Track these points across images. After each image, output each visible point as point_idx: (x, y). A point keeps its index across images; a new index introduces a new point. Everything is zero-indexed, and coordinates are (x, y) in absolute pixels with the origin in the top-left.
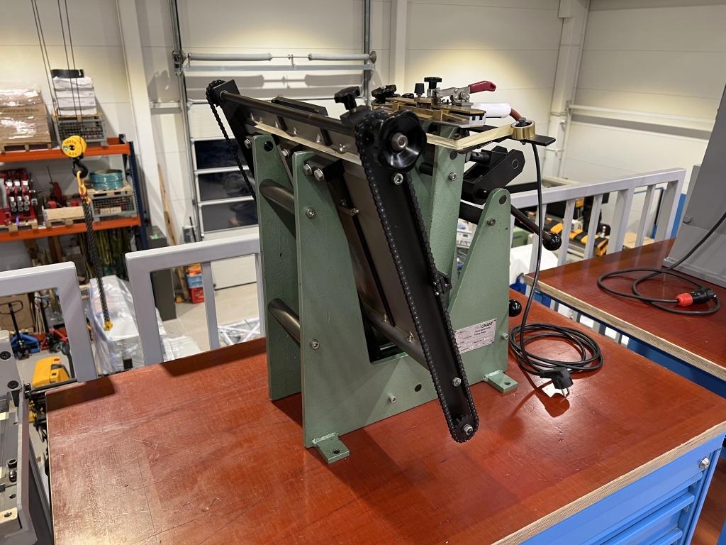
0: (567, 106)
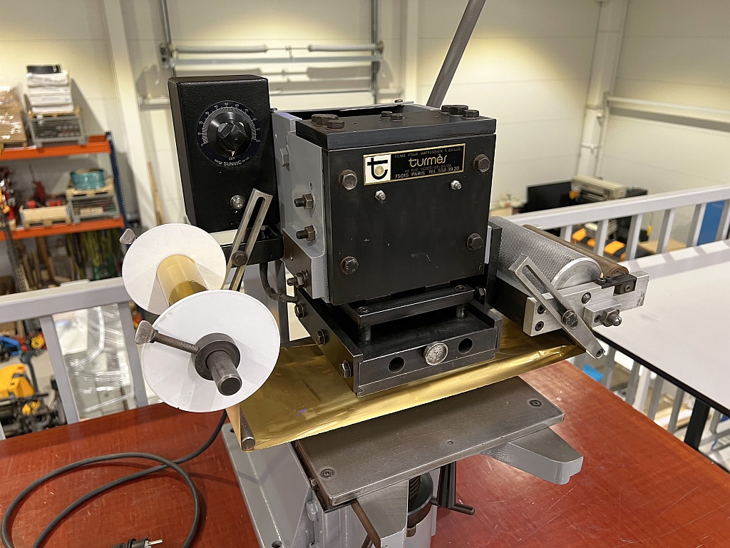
0: (605, 98)
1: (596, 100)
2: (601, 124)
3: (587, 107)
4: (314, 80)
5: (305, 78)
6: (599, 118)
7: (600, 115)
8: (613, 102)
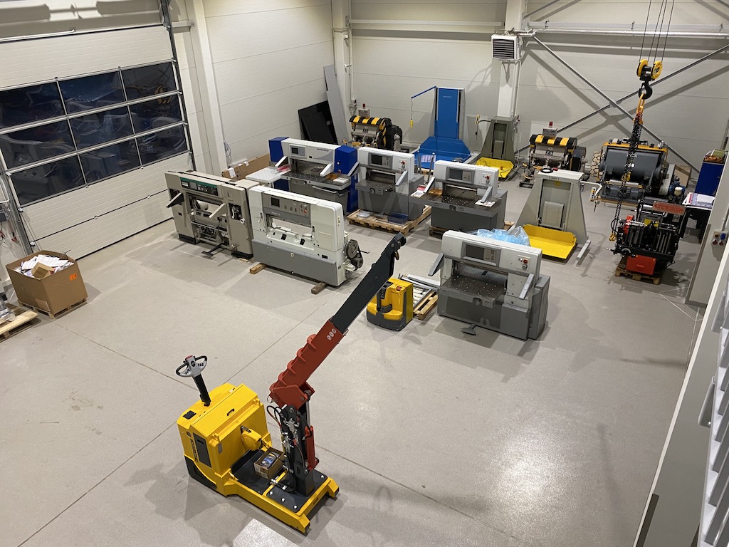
0: (347, 21)
1: (341, 24)
2: (348, 45)
3: (334, 31)
4: (106, 16)
5: (96, 14)
6: (345, 39)
7: (347, 36)
8: (354, 24)
